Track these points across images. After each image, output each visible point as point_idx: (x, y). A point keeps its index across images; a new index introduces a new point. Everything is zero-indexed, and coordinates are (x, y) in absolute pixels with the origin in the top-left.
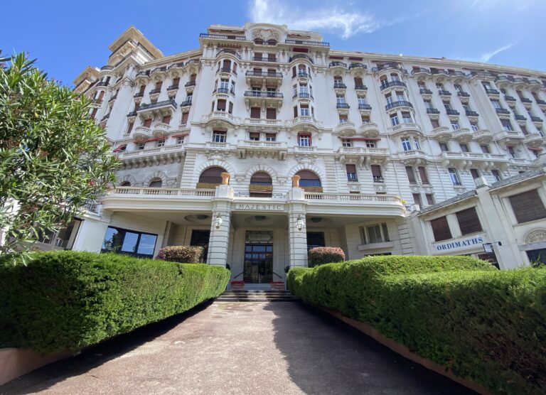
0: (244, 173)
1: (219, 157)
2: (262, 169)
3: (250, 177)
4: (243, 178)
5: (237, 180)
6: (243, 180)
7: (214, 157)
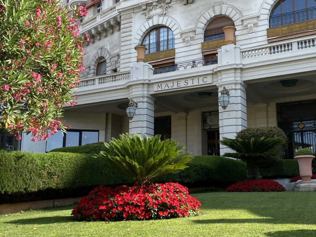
0: (192, 27)
1: (159, 11)
2: (218, 13)
3: (202, 31)
4: (192, 35)
5: (184, 41)
6: (192, 39)
7: (153, 12)
